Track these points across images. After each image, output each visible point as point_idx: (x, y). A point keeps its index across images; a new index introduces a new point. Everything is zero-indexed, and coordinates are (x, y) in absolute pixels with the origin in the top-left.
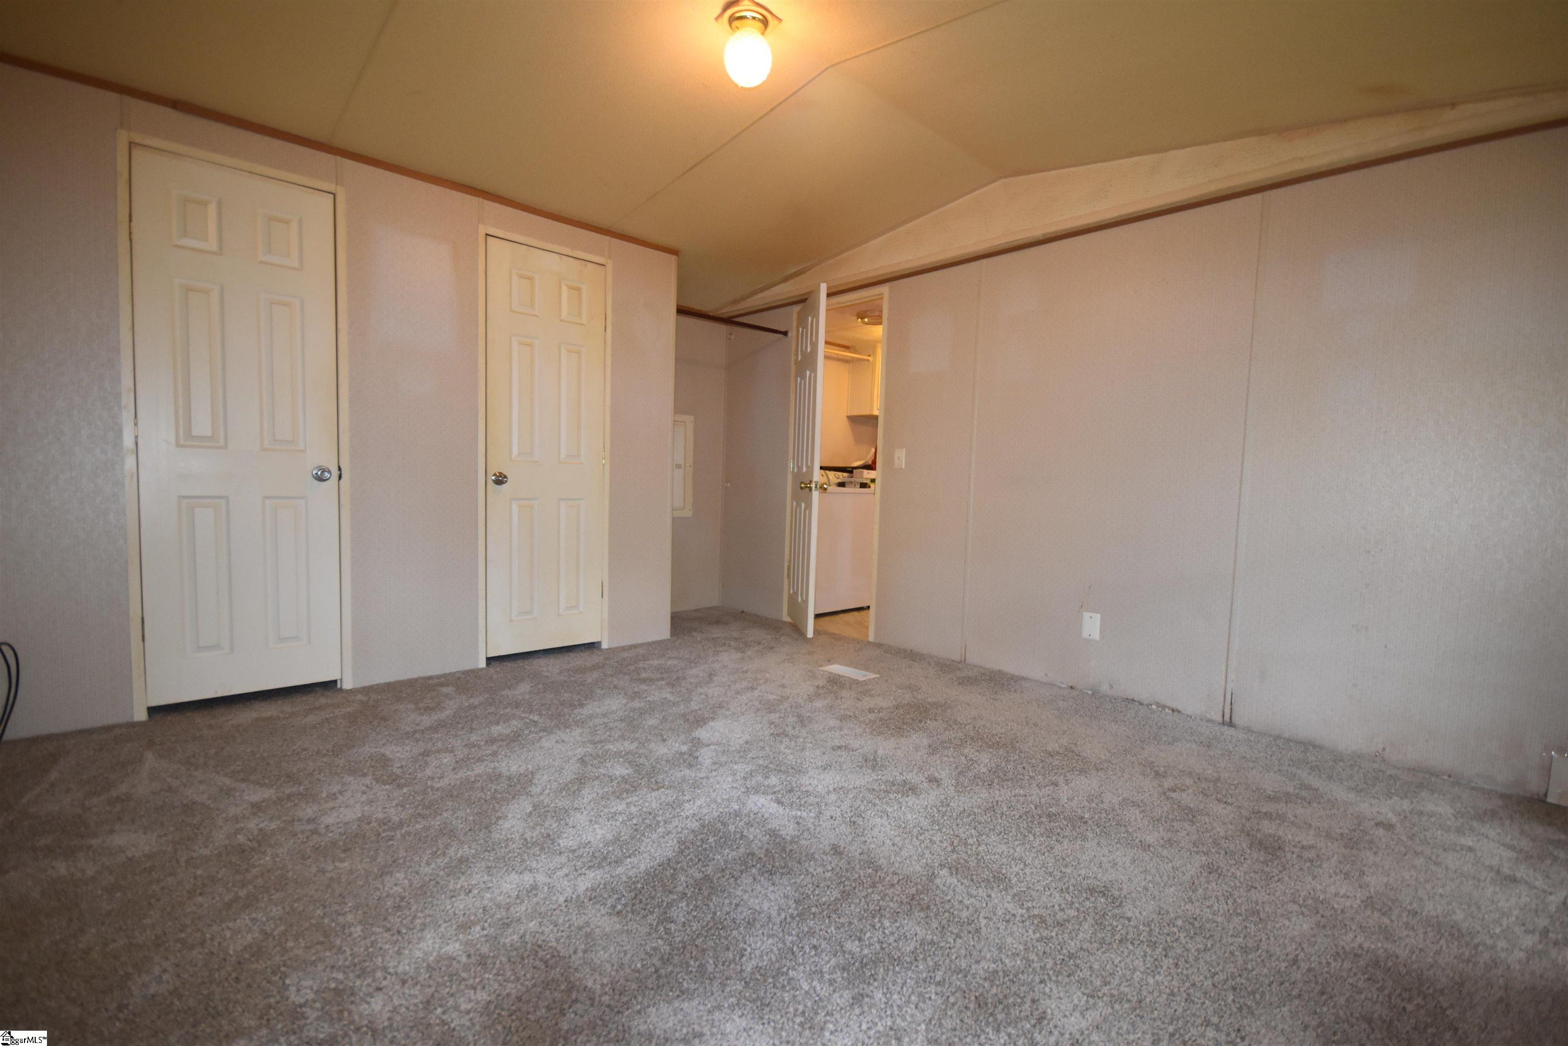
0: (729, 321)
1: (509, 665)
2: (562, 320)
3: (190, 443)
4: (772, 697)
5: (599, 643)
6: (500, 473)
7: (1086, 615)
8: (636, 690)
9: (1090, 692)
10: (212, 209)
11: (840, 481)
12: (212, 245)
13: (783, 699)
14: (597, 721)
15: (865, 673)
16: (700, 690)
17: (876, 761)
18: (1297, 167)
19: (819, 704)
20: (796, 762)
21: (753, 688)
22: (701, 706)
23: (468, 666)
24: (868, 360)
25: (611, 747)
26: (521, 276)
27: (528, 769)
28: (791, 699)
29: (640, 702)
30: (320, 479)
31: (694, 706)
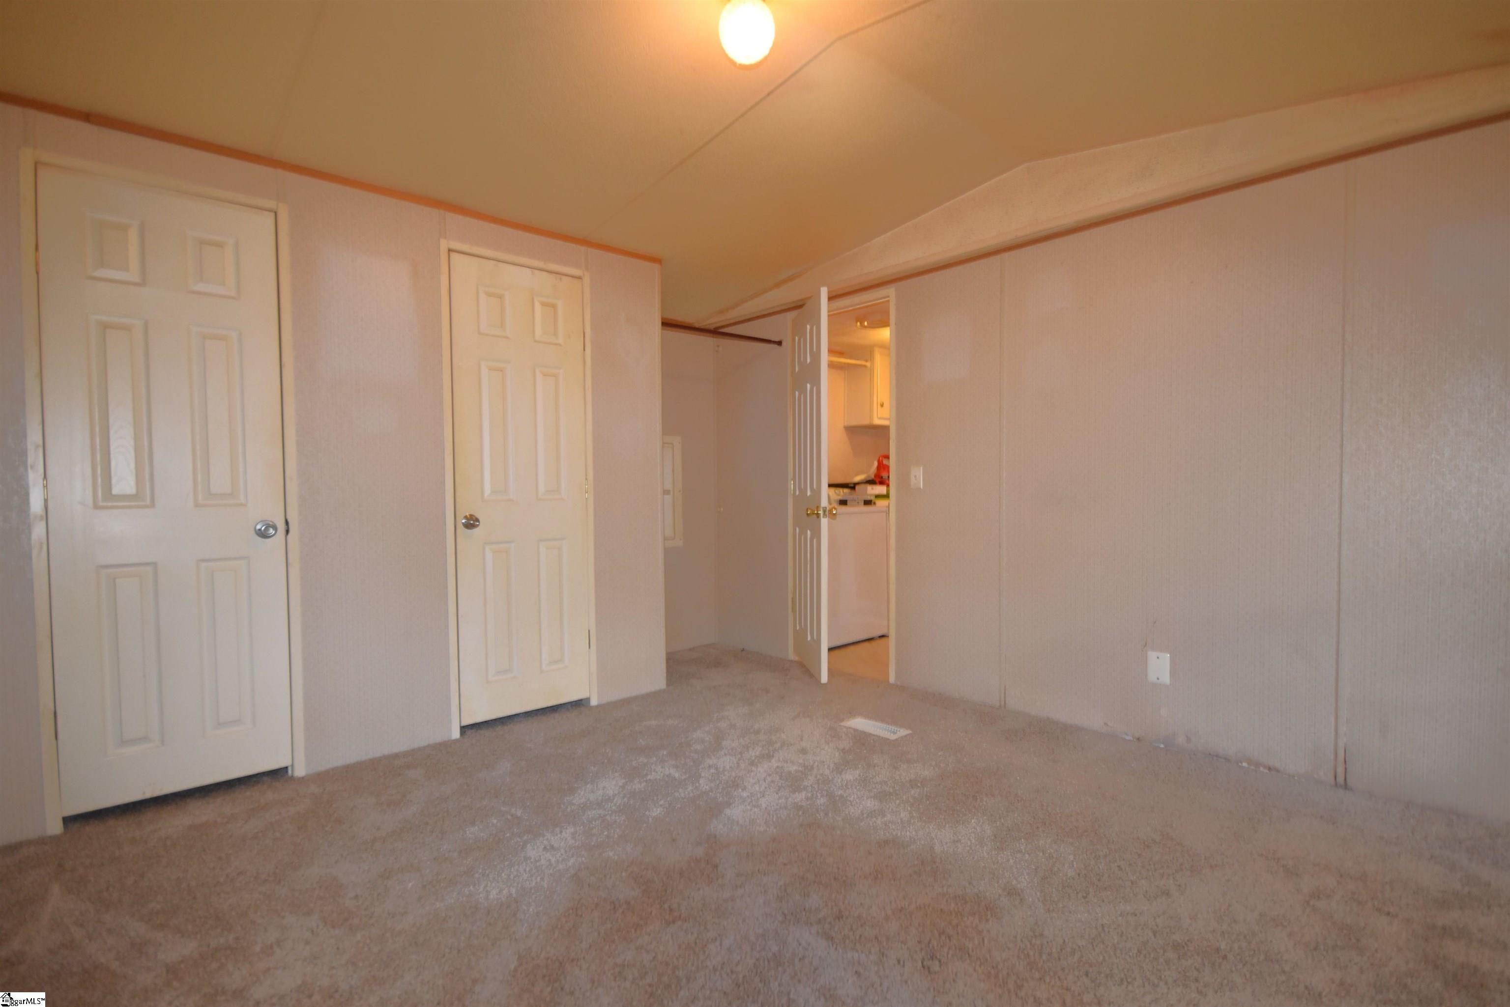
0: (715, 332)
1: (486, 733)
2: (536, 341)
3: (110, 504)
4: (793, 768)
5: (588, 700)
6: (471, 516)
7: (1152, 655)
8: (634, 764)
9: (1162, 746)
10: (133, 235)
11: (840, 498)
12: (133, 275)
13: (808, 769)
14: (591, 813)
15: (893, 728)
16: (709, 762)
17: (935, 862)
18: (1390, 130)
19: (850, 776)
20: (838, 869)
21: (769, 757)
22: (713, 785)
23: (438, 737)
24: (865, 366)
25: (611, 854)
26: (489, 294)
27: (511, 894)
28: (815, 771)
29: (640, 783)
30: (263, 535)
31: (704, 785)
